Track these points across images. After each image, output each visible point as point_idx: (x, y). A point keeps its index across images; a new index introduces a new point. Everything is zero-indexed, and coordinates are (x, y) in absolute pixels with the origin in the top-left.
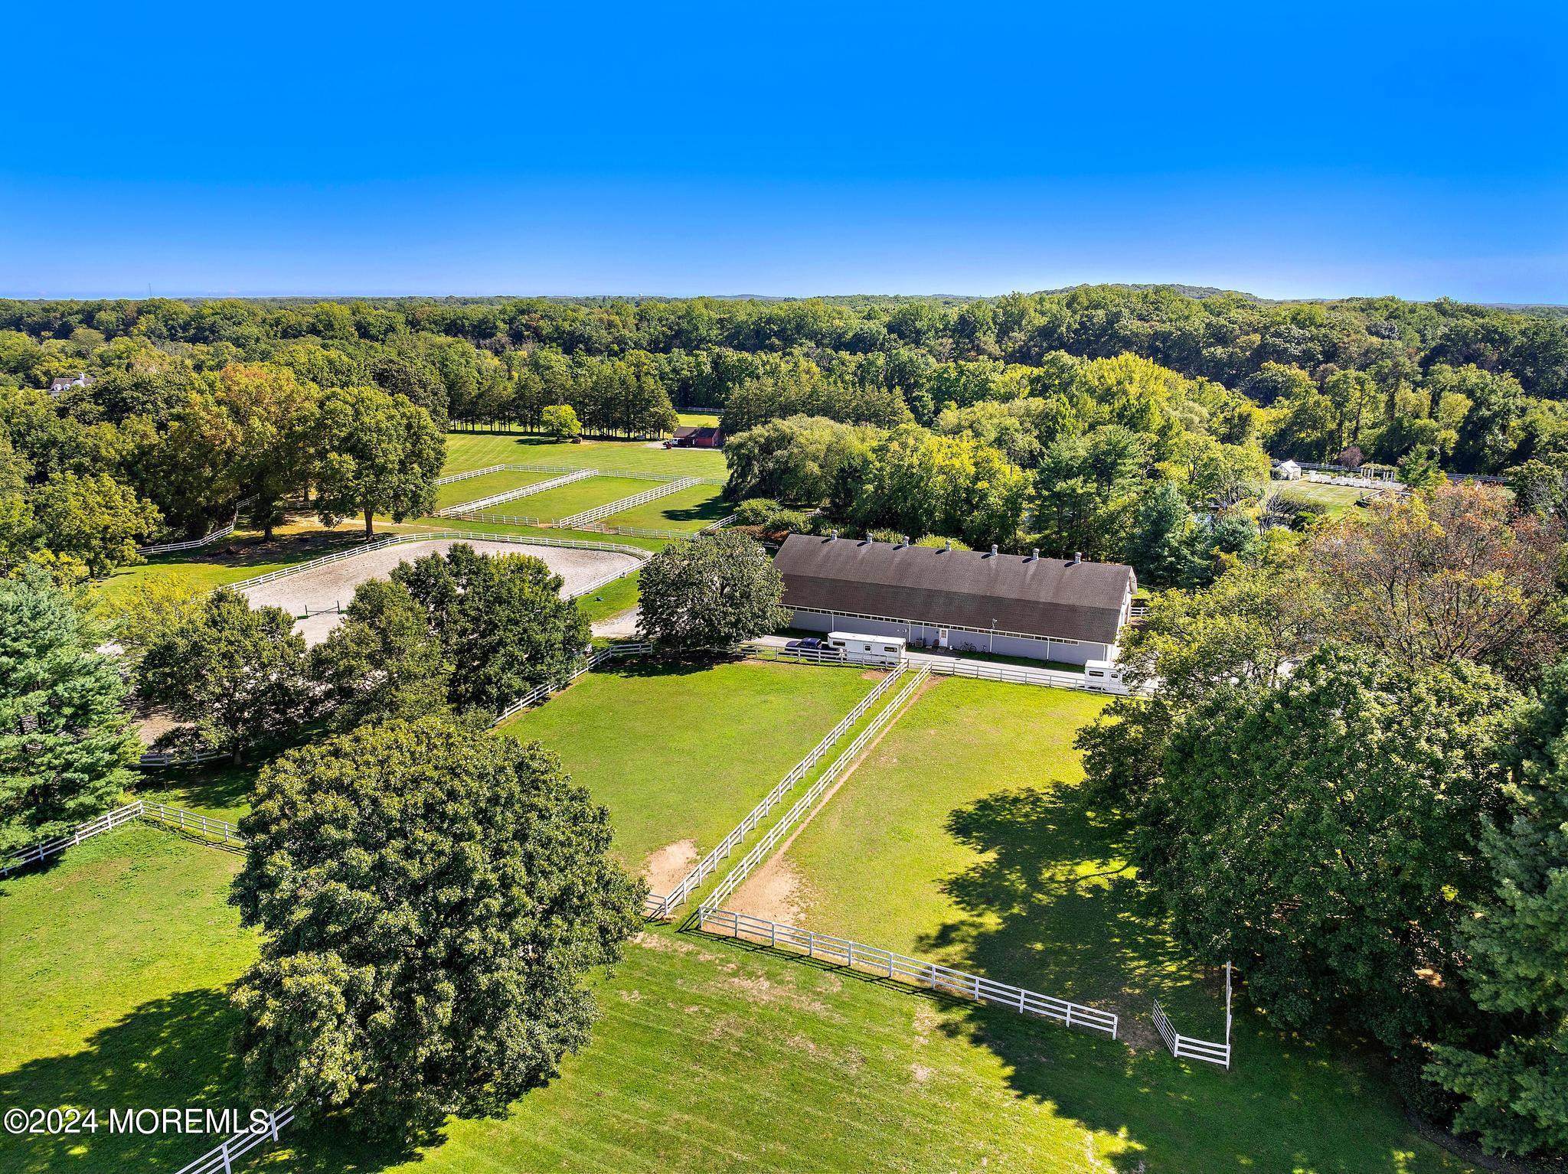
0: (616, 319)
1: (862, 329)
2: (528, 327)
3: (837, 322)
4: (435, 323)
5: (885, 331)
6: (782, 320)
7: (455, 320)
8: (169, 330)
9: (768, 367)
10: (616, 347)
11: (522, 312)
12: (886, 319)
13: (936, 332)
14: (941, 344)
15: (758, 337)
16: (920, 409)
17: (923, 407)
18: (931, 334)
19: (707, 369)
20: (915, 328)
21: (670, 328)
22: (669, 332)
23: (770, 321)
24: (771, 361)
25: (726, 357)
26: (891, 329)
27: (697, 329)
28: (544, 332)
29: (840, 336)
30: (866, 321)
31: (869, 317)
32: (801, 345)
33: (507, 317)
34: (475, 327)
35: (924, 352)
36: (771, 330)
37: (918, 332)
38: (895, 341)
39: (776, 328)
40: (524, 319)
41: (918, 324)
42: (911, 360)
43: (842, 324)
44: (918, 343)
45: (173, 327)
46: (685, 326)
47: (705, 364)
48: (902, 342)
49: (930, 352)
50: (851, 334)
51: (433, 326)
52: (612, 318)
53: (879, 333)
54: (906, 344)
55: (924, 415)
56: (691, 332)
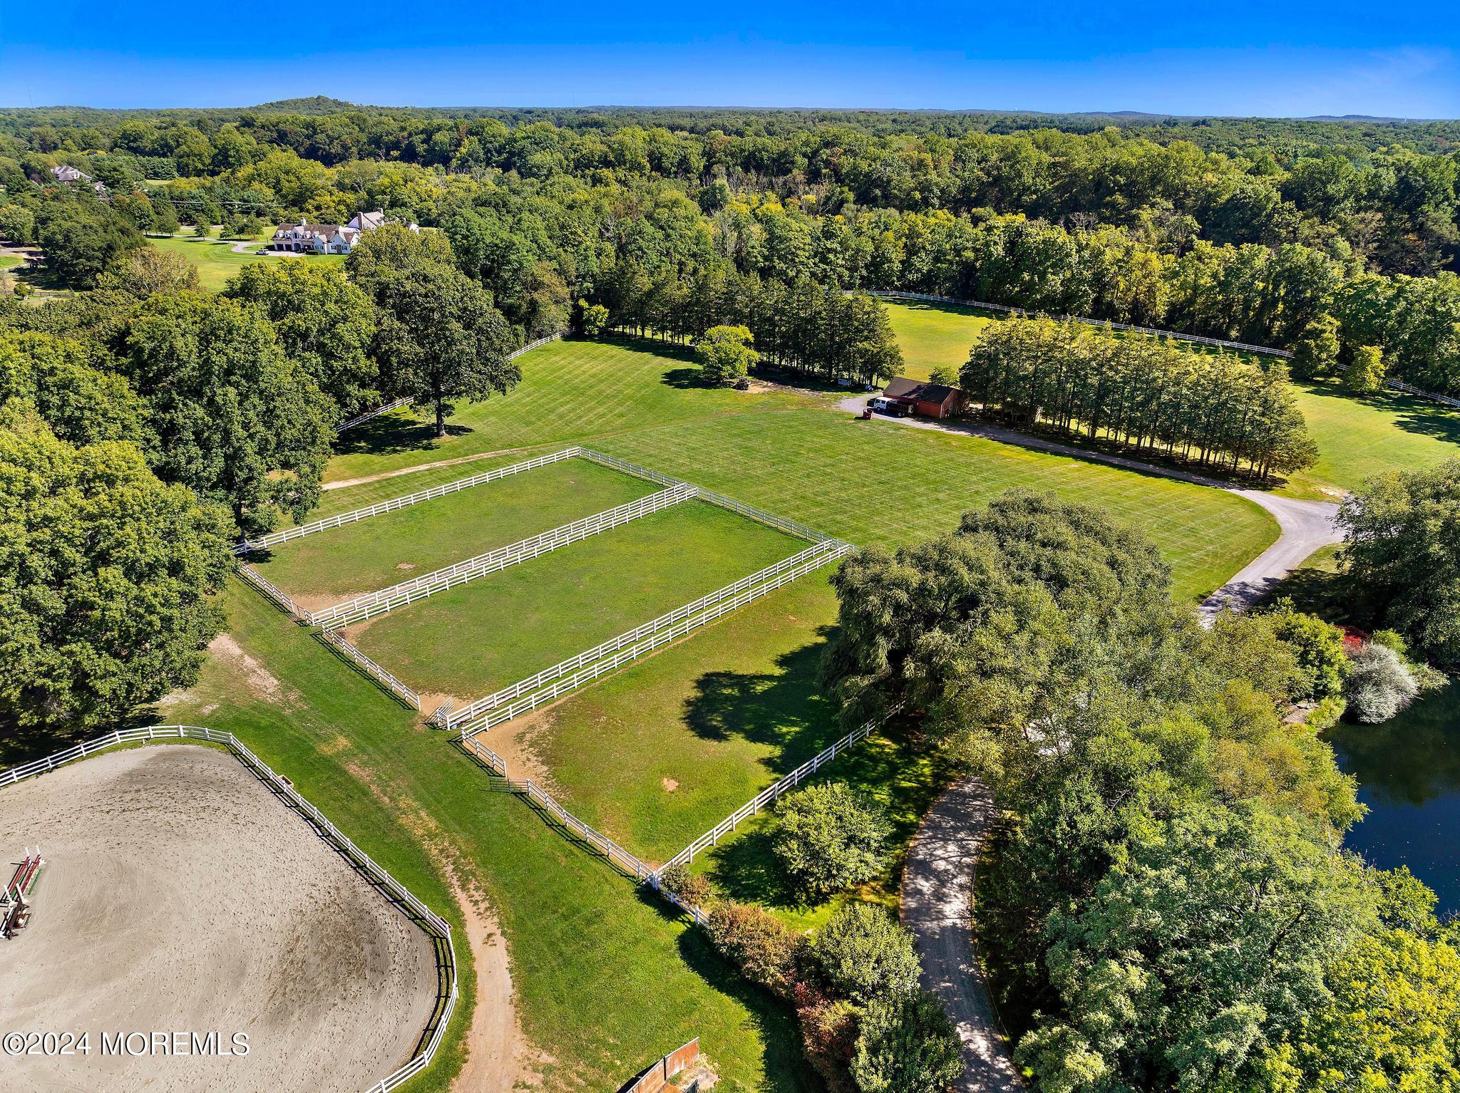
0: (928, 157)
1: (1242, 191)
2: (827, 163)
3: (1209, 177)
4: (732, 155)
5: (1276, 196)
6: (1133, 170)
7: (753, 153)
8: (486, 153)
9: (1086, 254)
10: (917, 195)
11: (827, 144)
12: (1283, 176)
13: (1357, 200)
14: (1363, 220)
15: (1097, 190)
16: (1315, 352)
17: (1321, 348)
18: (1348, 204)
19: (998, 251)
20: (1325, 193)
21: (988, 174)
22: (985, 179)
23: (1116, 170)
24: (1092, 243)
25: (1027, 235)
26: (1287, 192)
27: (1020, 175)
28: (844, 171)
29: (1210, 197)
30: (1251, 178)
31: (1256, 171)
32: (1153, 206)
33: (809, 150)
34: (774, 160)
35: (1333, 231)
36: (1116, 183)
37: (1330, 200)
38: (1290, 212)
39: (1122, 180)
40: (825, 154)
41: (1331, 189)
42: (1312, 263)
43: (1215, 180)
44: (1325, 217)
45: (489, 151)
46: (1005, 171)
47: (996, 243)
48: (1300, 214)
49: (1342, 231)
50: (1226, 197)
51: (729, 158)
52: (923, 155)
53: (1268, 199)
54: (1306, 217)
55: (1320, 360)
56: (1013, 180)
